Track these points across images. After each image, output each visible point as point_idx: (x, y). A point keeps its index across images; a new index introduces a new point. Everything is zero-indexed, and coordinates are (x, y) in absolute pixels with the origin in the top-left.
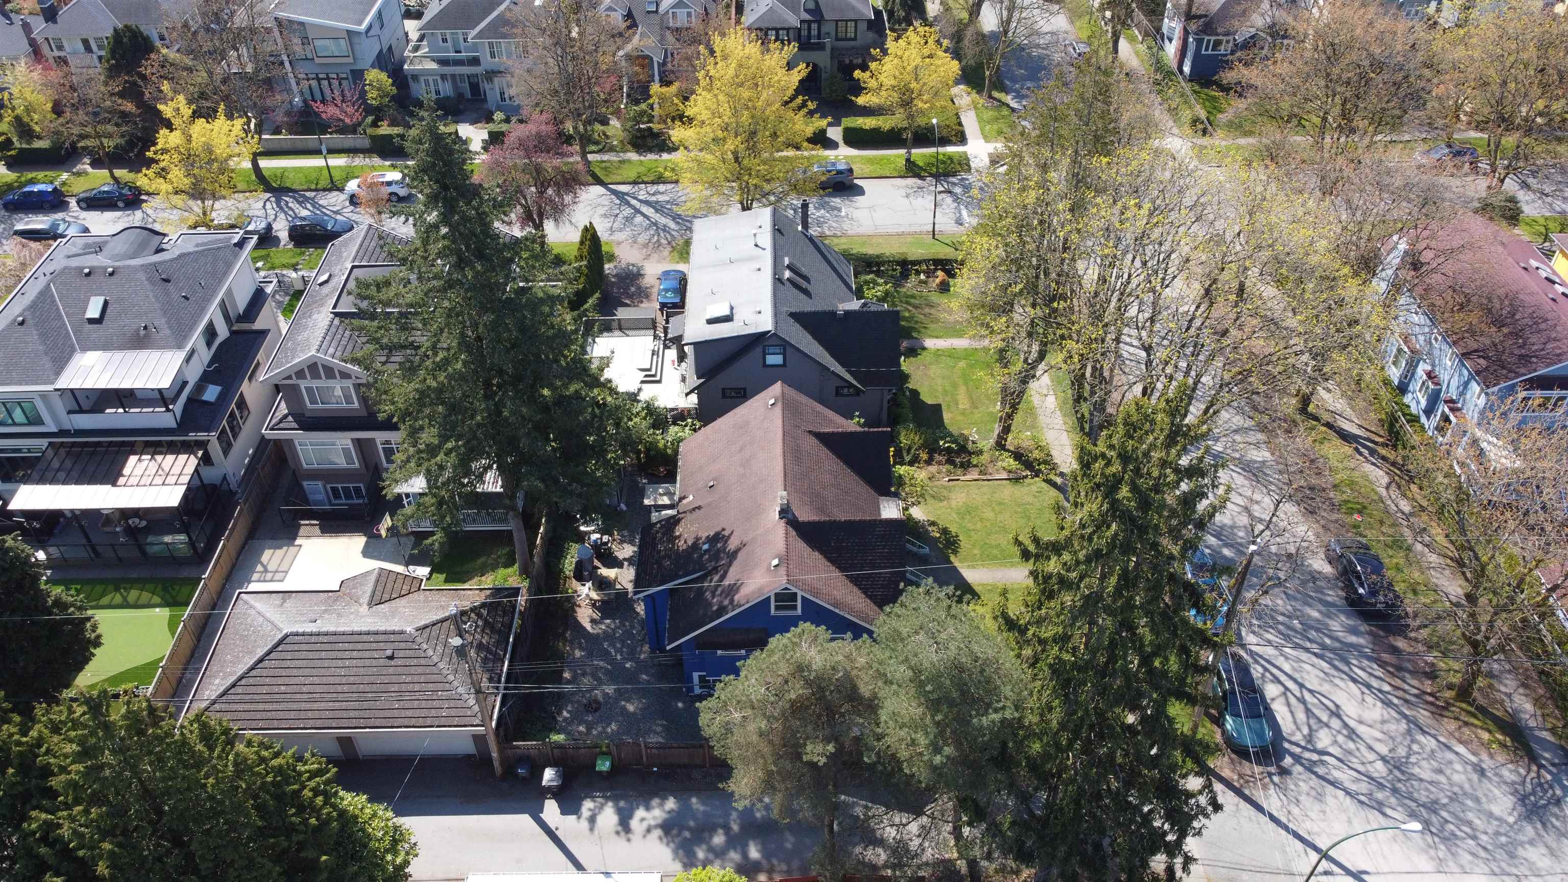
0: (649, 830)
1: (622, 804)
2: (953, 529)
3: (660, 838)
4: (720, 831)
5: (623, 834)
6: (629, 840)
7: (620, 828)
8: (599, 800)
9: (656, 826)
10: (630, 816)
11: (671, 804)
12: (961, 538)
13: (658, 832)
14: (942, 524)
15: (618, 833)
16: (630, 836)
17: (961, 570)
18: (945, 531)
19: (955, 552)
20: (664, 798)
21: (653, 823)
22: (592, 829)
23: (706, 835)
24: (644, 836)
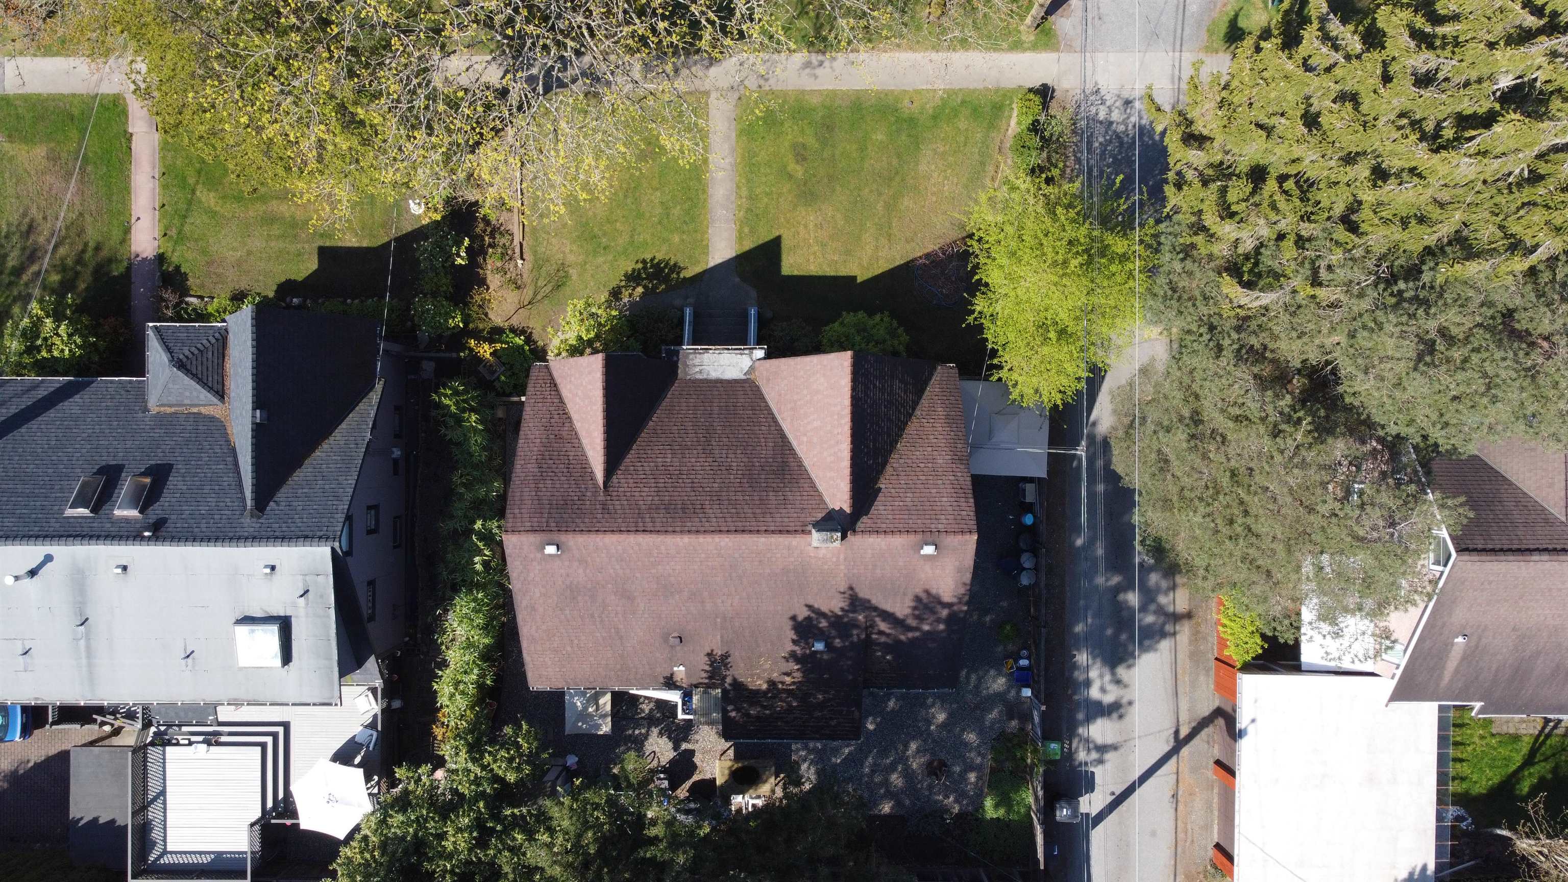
0: (1118, 682)
1: (1080, 716)
2: (629, 266)
3: (1129, 667)
4: (1121, 597)
5: (1122, 711)
6: (1130, 703)
7: (1115, 715)
8: (1074, 745)
9: (1113, 674)
10: (1099, 704)
11: (1082, 658)
12: (648, 257)
13: (1121, 671)
14: (615, 279)
15: (1121, 717)
16: (1124, 701)
17: (712, 264)
18: (633, 278)
19: (676, 268)
20: (1075, 666)
21: (1108, 677)
22: (1115, 747)
23: (1125, 613)
24: (1126, 686)
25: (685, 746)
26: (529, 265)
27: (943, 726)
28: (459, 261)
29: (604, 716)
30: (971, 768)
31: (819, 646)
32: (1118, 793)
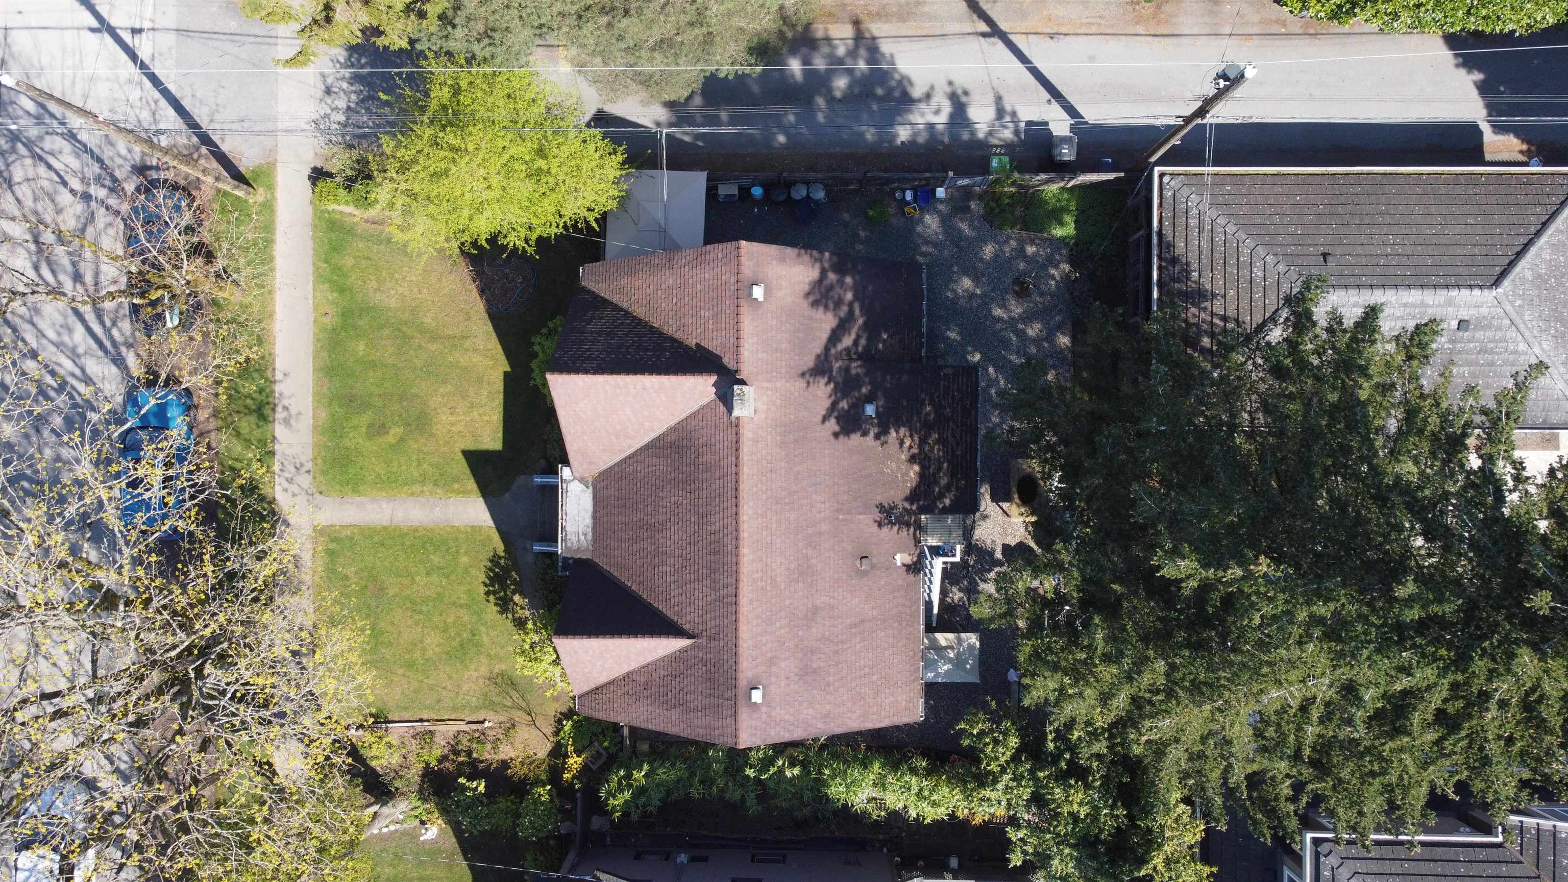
0: (928, 96)
1: (965, 136)
2: (492, 609)
3: (911, 83)
4: (838, 94)
5: (959, 91)
6: (950, 83)
7: (964, 99)
8: (996, 142)
9: (919, 101)
10: (952, 116)
11: (903, 134)
12: (483, 589)
13: (917, 92)
14: (505, 623)
15: (966, 93)
16: (948, 89)
17: (490, 523)
18: (504, 605)
19: (494, 560)
20: (912, 143)
21: (922, 106)
22: (999, 99)
23: (856, 91)
24: (932, 88)
25: (998, 555)
26: (490, 715)
27: (976, 280)
28: (482, 788)
29: (960, 641)
30: (1022, 250)
31: (870, 410)
32: (1048, 96)
